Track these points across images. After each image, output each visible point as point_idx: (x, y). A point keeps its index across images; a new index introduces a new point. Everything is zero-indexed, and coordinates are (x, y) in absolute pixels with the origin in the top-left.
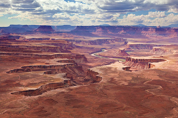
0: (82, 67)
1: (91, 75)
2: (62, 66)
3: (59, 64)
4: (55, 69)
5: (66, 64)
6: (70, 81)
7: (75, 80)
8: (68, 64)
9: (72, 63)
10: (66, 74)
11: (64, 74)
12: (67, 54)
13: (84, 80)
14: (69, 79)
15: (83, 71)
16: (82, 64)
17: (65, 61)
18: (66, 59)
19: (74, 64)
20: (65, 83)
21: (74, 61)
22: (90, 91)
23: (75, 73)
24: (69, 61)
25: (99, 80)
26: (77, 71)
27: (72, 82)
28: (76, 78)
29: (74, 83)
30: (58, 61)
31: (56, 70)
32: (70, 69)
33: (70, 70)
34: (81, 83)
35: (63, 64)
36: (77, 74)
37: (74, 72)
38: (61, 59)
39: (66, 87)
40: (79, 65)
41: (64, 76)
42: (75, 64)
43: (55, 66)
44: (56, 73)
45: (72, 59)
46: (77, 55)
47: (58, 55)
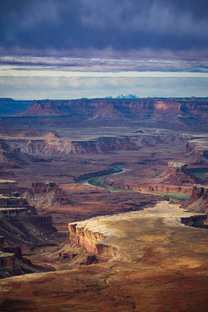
0: (50, 217)
1: (81, 242)
6: (13, 258)
7: (28, 258)
8: (5, 212)
9: (18, 209)
12: (4, 181)
13: (58, 256)
14: (11, 255)
15: (55, 230)
16: (52, 209)
19: (26, 210)
21: (25, 202)
22: (77, 289)
23: (29, 236)
24: (9, 203)
25: (105, 254)
26: (34, 231)
27: (17, 262)
28: (32, 250)
29: (26, 266)
32: (13, 224)
33: (12, 227)
34: (48, 264)
36: (34, 238)
37: (26, 233)
40: (40, 214)
42: (29, 211)
45: (17, 195)
46: (33, 184)
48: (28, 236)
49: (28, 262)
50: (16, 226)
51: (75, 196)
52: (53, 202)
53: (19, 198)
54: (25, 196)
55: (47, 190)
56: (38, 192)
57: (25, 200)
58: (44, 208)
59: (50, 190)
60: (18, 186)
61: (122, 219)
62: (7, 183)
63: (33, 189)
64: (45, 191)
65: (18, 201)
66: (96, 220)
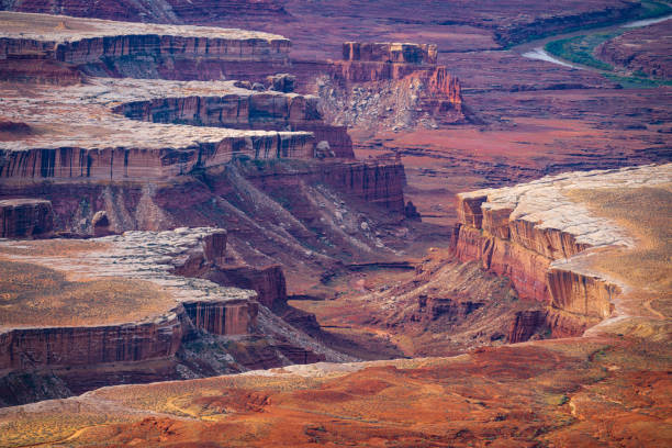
0: (399, 170)
1: (497, 260)
2: (170, 156)
3: (146, 134)
4: (98, 188)
5: (216, 135)
6: (251, 308)
7: (309, 307)
8: (238, 144)
9: (287, 134)
10: (216, 243)
11: (191, 239)
12: (247, 35)
13: (416, 306)
14: (244, 294)
15: (411, 213)
16: (409, 140)
17: (208, 112)
18: (223, 87)
19: (314, 141)
20: (190, 337)
21: (312, 112)
22: (461, 424)
23: (320, 230)
24: (256, 112)
25: (577, 305)
26: (337, 214)
27: (269, 322)
28: (326, 280)
29: (298, 338)
30: (135, 111)
31: (107, 193)
32: (263, 188)
33: (261, 199)
34: (380, 333)
35: (182, 136)
36: (337, 239)
37: (308, 221)
38: (168, 88)
39: (207, 370)
40: (362, 155)
41: (181, 260)
42: (324, 144)
43: (88, 158)
44: (103, 226)
45: (286, 86)
46: (346, 48)
47: (133, 40)
48: (315, 232)
49: (309, 324)
50: (274, 195)
51: (496, 95)
52: (416, 114)
53: (292, 95)
54: (316, 89)
55: (395, 73)
56: (361, 77)
57: (312, 104)
58: (381, 134)
59: (404, 73)
60: (294, 53)
61: (648, 184)
62: (253, 42)
63: (346, 65)
64: (386, 74)
65: (286, 107)
66: (556, 187)
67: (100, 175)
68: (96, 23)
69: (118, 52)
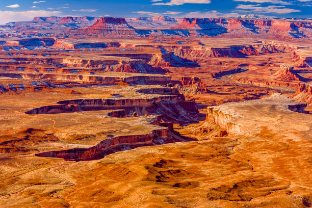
0: (194, 102)
1: (216, 121)
2: (148, 100)
3: (143, 96)
4: (134, 107)
5: (157, 96)
6: (167, 131)
7: (178, 131)
8: (162, 98)
9: (172, 95)
10: (159, 118)
11: (154, 117)
12: (162, 75)
13: (199, 130)
14: (165, 128)
15: (198, 112)
16: (196, 96)
17: (155, 91)
18: (158, 86)
19: (177, 97)
20: (155, 137)
21: (177, 91)
22: (212, 154)
23: (179, 115)
24: (165, 91)
25: (233, 129)
26: (183, 112)
27: (170, 134)
28: (181, 125)
29: (176, 137)
30: (141, 91)
31: (136, 108)
32: (168, 107)
33: (167, 109)
34: (192, 136)
35: (150, 96)
36: (183, 117)
37: (177, 113)
38: (146, 87)
39: (158, 144)
40: (186, 99)
41: (152, 121)
42: (179, 98)
43: (132, 101)
44: (135, 115)
45: (171, 86)
46: (183, 78)
47: (139, 77)
49: (178, 134)
51: (213, 87)
52: (197, 91)
53: (172, 88)
54: (176, 86)
56: (186, 84)
57: (176, 89)
58: (190, 95)
59: (194, 83)
60: (172, 79)
61: (246, 105)
62: (163, 77)
63: (183, 81)
64: (191, 83)
65: (171, 90)
66: (227, 106)
67: (134, 104)
68: (132, 74)
69: (136, 80)
